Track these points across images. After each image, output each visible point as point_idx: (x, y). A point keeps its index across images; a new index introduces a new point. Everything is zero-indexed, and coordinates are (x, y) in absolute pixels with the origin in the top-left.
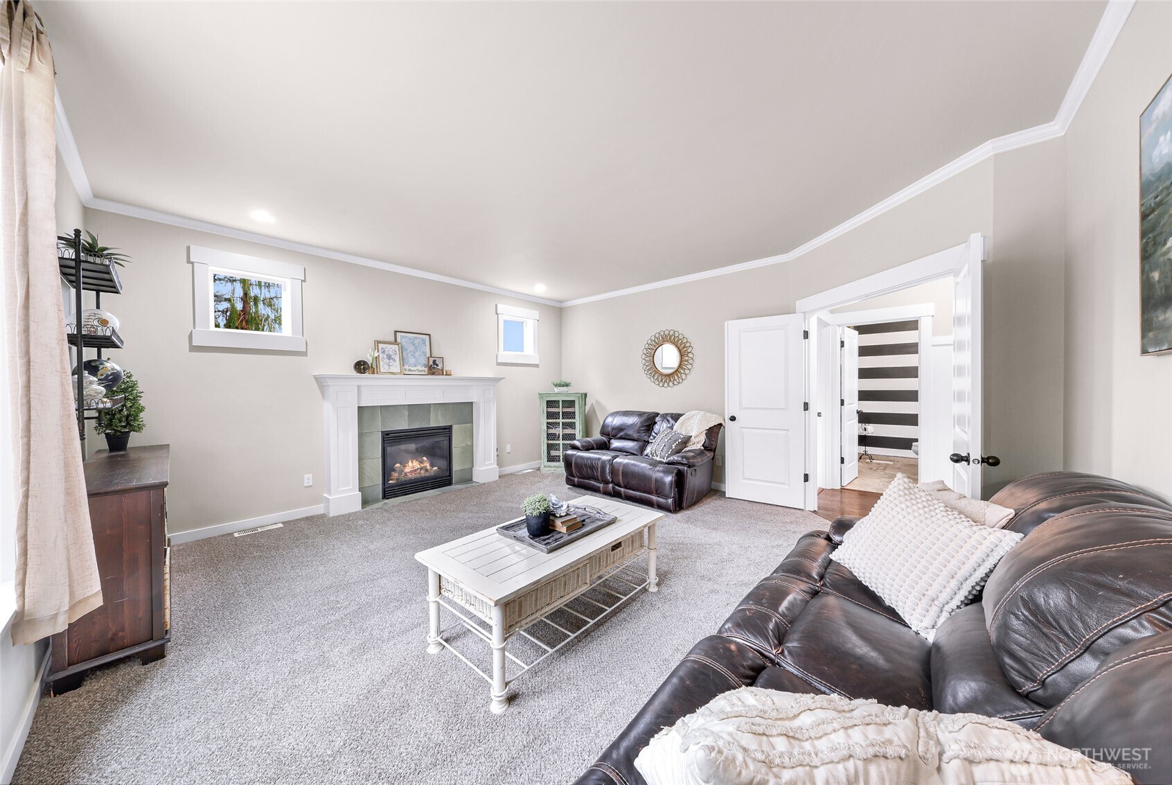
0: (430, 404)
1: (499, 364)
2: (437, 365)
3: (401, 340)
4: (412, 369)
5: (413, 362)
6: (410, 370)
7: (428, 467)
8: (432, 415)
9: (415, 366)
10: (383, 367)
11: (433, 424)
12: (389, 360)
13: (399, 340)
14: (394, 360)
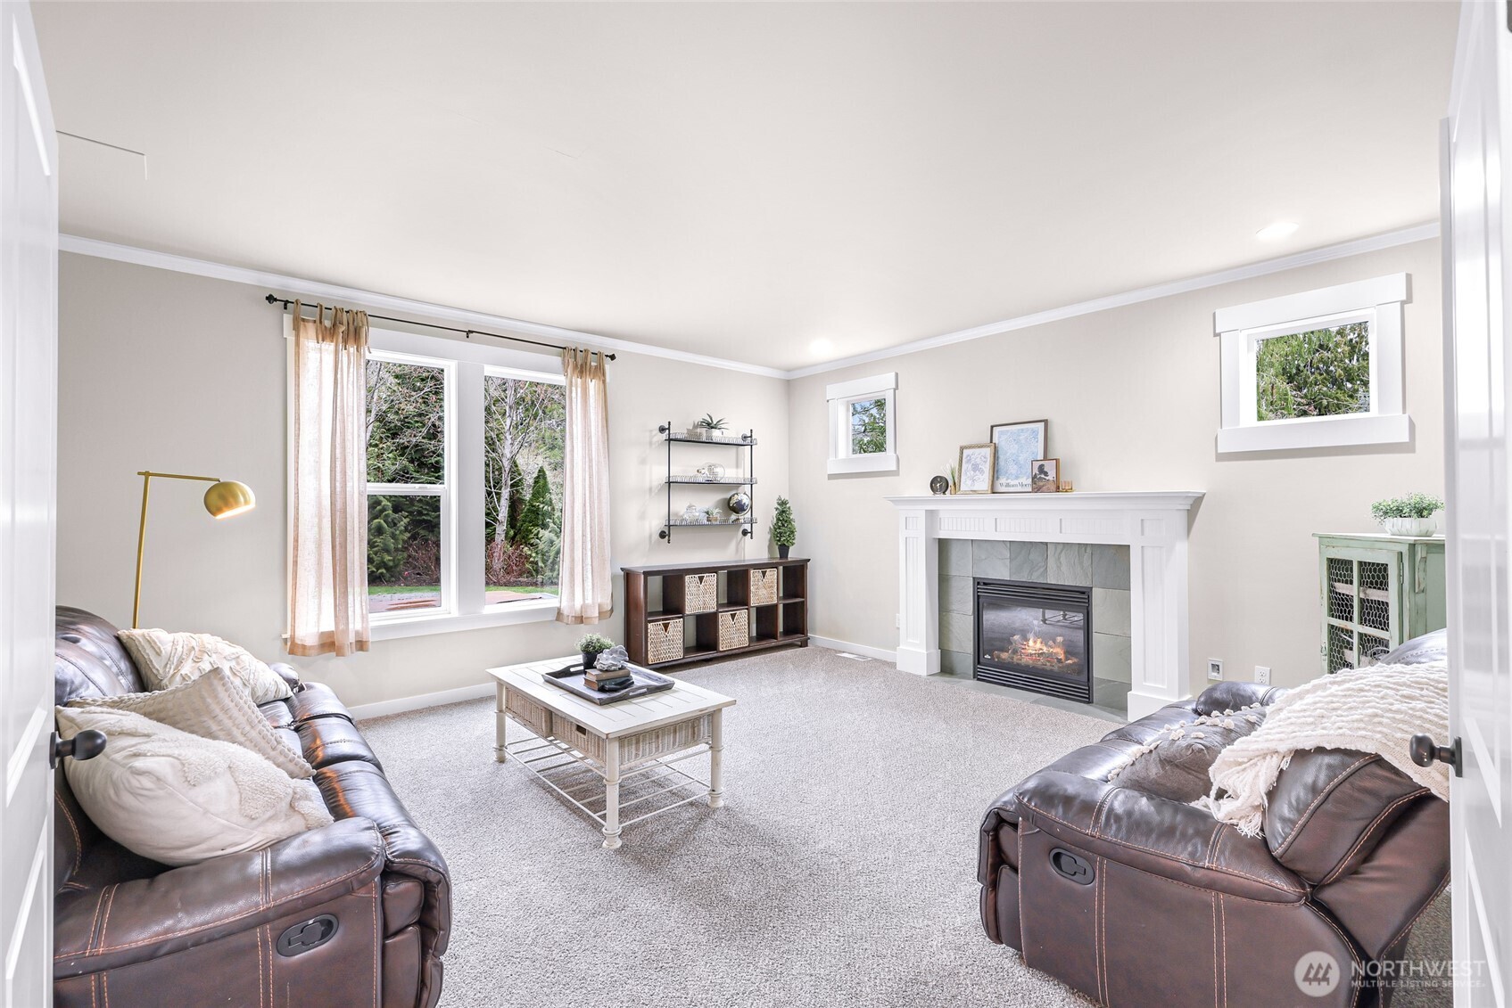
0: (1046, 544)
1: (1222, 457)
2: (1046, 474)
3: (999, 437)
4: (1012, 483)
5: (1014, 472)
6: (1008, 485)
7: (1062, 656)
8: (1051, 562)
9: (1017, 478)
10: (965, 485)
11: (1052, 580)
12: (975, 472)
13: (995, 440)
14: (982, 472)
